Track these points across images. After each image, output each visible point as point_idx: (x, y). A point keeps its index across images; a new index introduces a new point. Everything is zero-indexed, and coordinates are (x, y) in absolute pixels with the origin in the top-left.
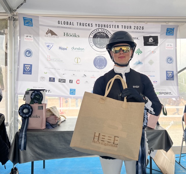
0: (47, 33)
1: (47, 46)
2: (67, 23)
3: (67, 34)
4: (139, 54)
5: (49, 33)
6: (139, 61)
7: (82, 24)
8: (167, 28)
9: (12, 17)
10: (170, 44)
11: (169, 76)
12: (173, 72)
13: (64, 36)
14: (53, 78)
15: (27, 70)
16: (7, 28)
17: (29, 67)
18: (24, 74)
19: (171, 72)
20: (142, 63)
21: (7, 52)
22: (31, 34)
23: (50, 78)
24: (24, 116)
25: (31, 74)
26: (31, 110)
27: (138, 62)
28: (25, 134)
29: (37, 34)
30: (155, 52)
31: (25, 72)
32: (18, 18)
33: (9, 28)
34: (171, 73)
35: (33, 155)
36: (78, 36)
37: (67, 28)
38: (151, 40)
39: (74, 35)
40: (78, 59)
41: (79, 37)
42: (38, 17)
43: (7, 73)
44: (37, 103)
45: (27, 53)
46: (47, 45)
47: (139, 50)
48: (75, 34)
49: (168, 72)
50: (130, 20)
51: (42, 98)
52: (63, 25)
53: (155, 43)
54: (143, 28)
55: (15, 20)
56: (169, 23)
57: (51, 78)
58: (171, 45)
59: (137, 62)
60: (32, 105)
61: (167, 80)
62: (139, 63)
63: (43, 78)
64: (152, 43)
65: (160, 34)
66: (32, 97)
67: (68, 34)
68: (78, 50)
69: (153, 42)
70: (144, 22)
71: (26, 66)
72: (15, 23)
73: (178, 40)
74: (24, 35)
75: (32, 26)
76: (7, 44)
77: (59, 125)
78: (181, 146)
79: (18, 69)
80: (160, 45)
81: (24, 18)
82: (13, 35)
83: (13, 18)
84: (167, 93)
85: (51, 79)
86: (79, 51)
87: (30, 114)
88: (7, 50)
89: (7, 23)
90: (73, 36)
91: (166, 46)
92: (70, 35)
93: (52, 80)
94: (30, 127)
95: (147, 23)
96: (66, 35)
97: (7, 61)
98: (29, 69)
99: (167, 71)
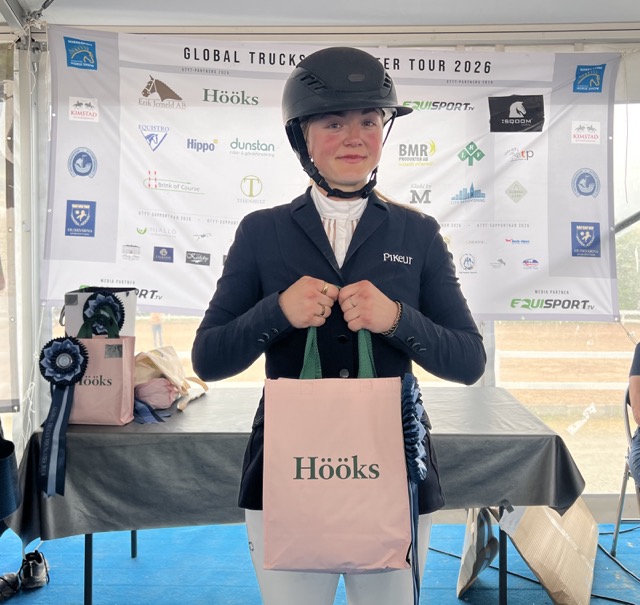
0: (145, 94)
1: (147, 137)
2: (215, 55)
3: (215, 96)
4: (471, 163)
5: (153, 91)
6: (472, 188)
7: (267, 58)
8: (579, 67)
9: (27, 38)
10: (590, 124)
11: (583, 241)
12: (597, 226)
13: (206, 99)
14: (167, 249)
15: (80, 223)
16: (10, 76)
17: (86, 210)
18: (67, 233)
19: (592, 228)
20: (483, 196)
21: (12, 158)
22: (91, 97)
23: (157, 250)
24: (58, 377)
25: (92, 235)
26: (82, 359)
27: (469, 191)
28: (60, 441)
29: (112, 97)
30: (530, 154)
31: (71, 227)
32: (47, 40)
33: (20, 77)
34: (591, 232)
35: (88, 514)
36: (253, 99)
37: (213, 72)
38: (518, 112)
39: (240, 96)
40: (252, 180)
41: (257, 103)
42: (115, 36)
43: (13, 232)
44: (105, 333)
45: (80, 161)
46: (147, 133)
47: (471, 147)
48: (243, 92)
49: (579, 228)
50: (440, 38)
51: (119, 317)
52: (202, 64)
53: (533, 123)
54: (487, 69)
55: (38, 49)
56: (586, 46)
57: (161, 248)
58: (590, 128)
59: (466, 190)
60: (84, 341)
61: (574, 254)
62: (473, 194)
63: (132, 249)
64: (523, 122)
65: (550, 89)
66: (87, 312)
67: (219, 94)
68: (252, 151)
69: (526, 117)
70: (493, 45)
71: (74, 206)
72: (38, 58)
73: (617, 107)
74: (67, 101)
75: (95, 68)
76: (11, 134)
77: (180, 411)
78: (619, 492)
79: (49, 216)
80: (550, 129)
81: (66, 39)
82: (31, 101)
83: (33, 40)
84: (574, 304)
85: (161, 252)
86: (259, 154)
87: (78, 371)
88: (12, 151)
89: (10, 60)
90: (235, 99)
91: (574, 132)
92: (224, 99)
93: (163, 255)
94: (77, 416)
95: (503, 50)
96: (213, 97)
97: (13, 189)
98: (84, 218)
99: (574, 225)
